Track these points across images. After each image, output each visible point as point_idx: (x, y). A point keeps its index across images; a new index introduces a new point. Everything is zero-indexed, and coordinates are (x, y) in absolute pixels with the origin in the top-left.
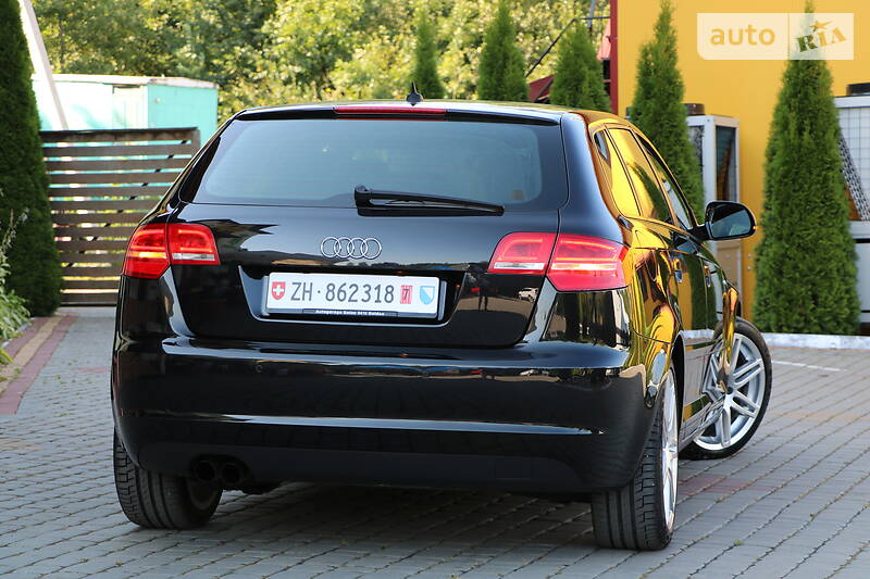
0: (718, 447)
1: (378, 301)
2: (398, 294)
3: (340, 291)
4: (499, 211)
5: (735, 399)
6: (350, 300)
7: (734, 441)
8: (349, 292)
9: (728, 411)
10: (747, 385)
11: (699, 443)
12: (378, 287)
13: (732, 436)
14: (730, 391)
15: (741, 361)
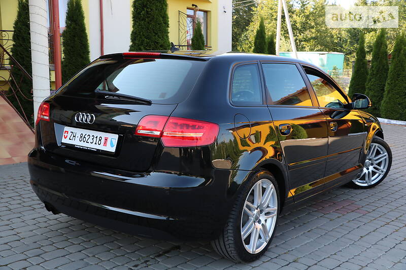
0: (366, 185)
1: (96, 144)
2: (103, 141)
3: (84, 137)
4: (149, 103)
5: (374, 168)
6: (87, 142)
7: (373, 183)
8: (87, 138)
9: (371, 172)
10: (381, 162)
11: (357, 183)
12: (97, 137)
13: (373, 181)
14: (372, 164)
15: (378, 153)
